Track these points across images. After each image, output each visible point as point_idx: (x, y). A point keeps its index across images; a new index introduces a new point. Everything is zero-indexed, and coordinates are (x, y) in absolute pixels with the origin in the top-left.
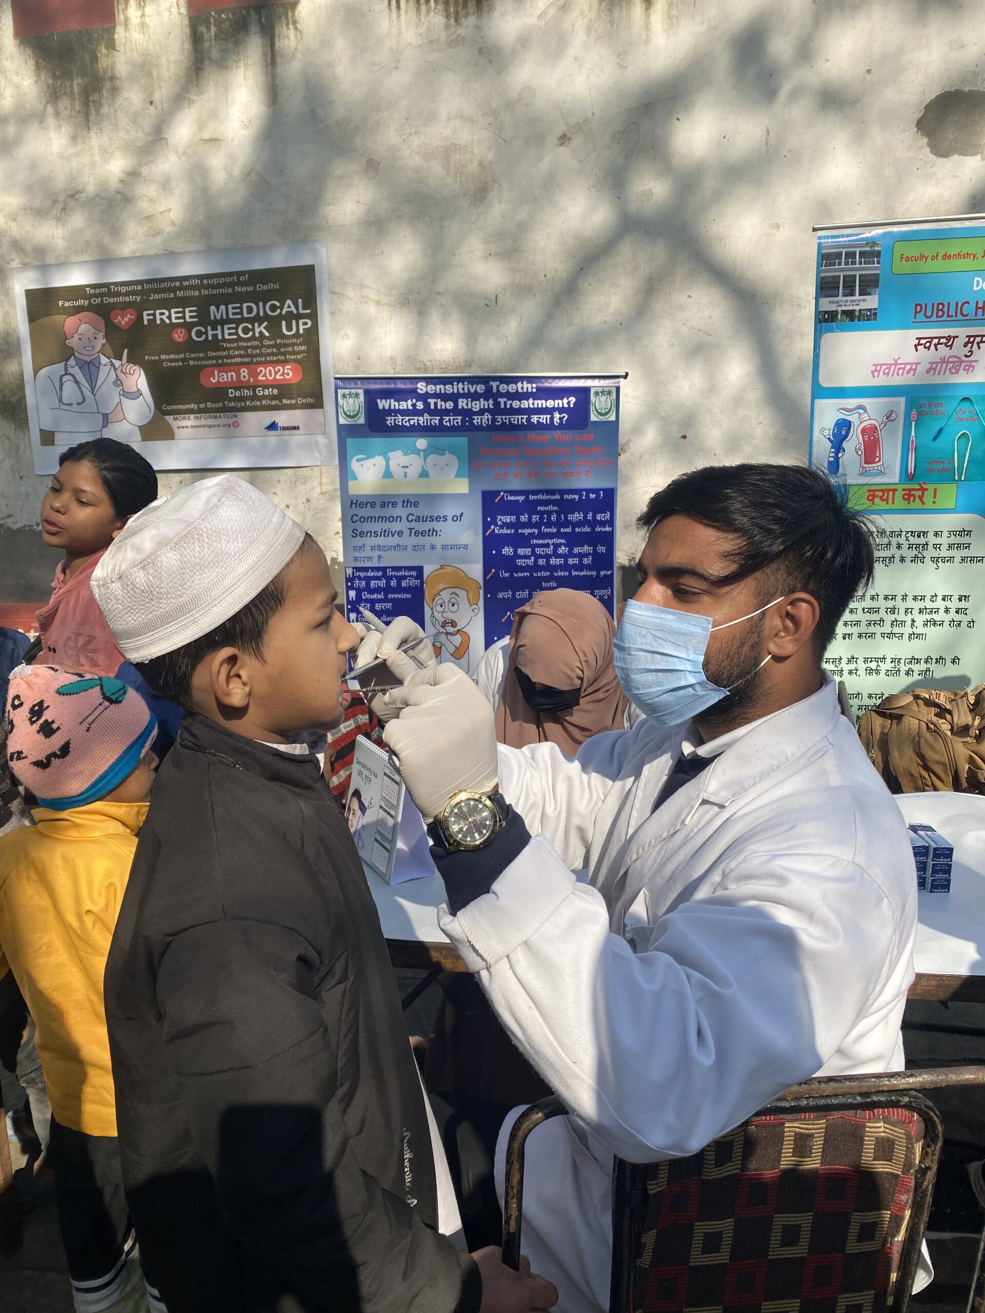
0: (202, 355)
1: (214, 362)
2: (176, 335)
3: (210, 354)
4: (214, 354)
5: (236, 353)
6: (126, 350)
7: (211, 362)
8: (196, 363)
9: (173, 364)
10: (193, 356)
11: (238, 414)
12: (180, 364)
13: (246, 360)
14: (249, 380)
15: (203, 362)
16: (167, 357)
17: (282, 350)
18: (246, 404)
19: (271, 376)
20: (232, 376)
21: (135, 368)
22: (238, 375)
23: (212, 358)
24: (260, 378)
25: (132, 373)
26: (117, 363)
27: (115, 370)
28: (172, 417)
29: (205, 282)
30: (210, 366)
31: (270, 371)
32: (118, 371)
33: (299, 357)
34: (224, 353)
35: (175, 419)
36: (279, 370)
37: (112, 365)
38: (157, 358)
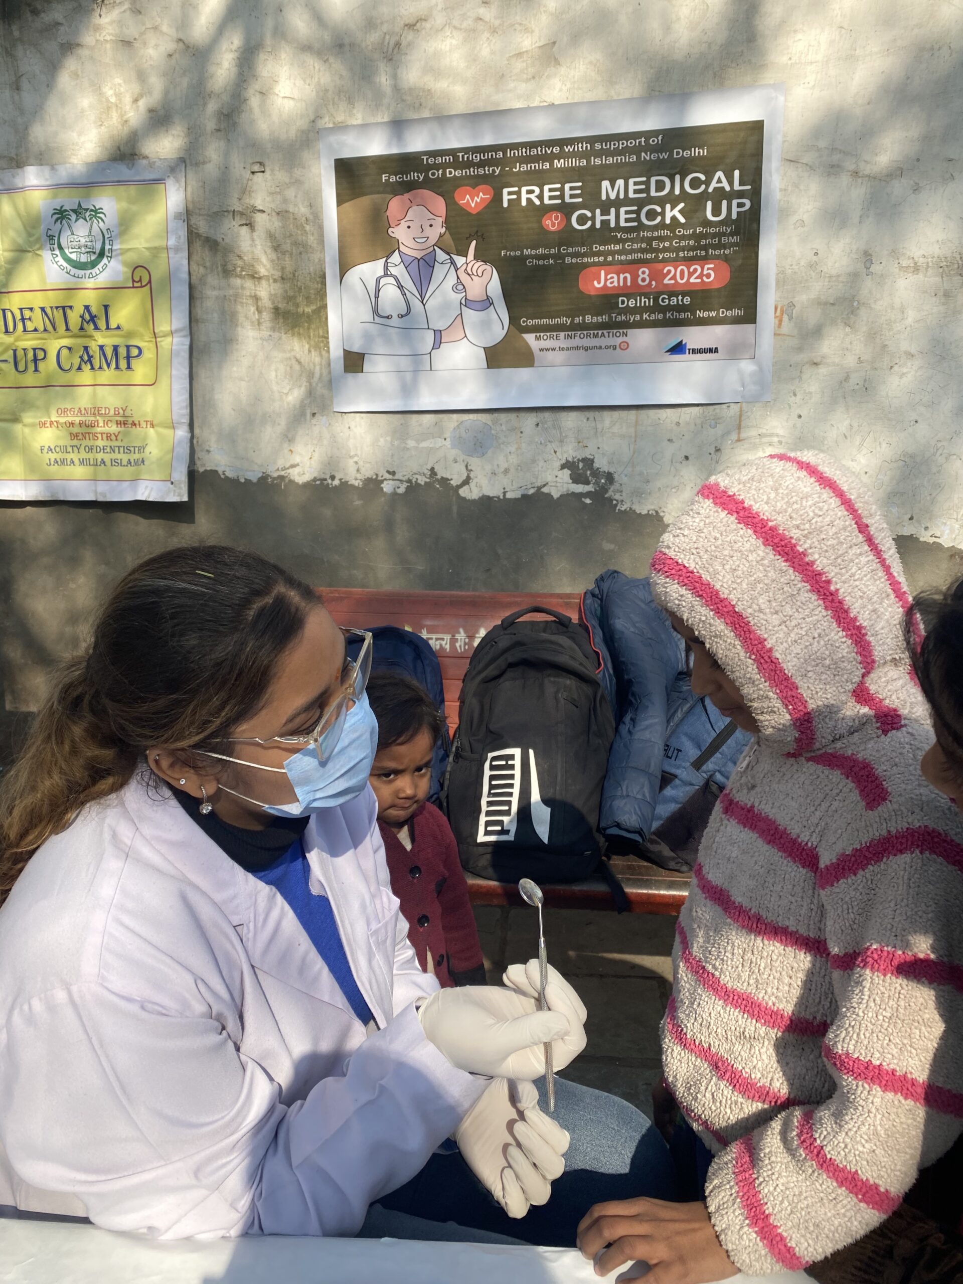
0: (583, 250)
1: (602, 259)
2: (548, 222)
3: (596, 248)
4: (602, 248)
5: (635, 246)
6: (474, 243)
7: (596, 259)
8: (574, 260)
9: (541, 262)
10: (570, 250)
11: (630, 331)
12: (551, 261)
13: (649, 256)
14: (650, 283)
15: (585, 260)
16: (533, 252)
17: (703, 242)
18: (641, 317)
19: (682, 278)
20: (625, 278)
21: (485, 267)
22: (635, 278)
23: (599, 254)
24: (666, 281)
25: (480, 275)
26: (460, 260)
27: (457, 270)
28: (534, 335)
29: (598, 146)
30: (595, 264)
31: (682, 272)
32: (461, 272)
33: (727, 252)
34: (617, 247)
35: (538, 338)
36: (695, 270)
37: (453, 263)
38: (518, 253)
